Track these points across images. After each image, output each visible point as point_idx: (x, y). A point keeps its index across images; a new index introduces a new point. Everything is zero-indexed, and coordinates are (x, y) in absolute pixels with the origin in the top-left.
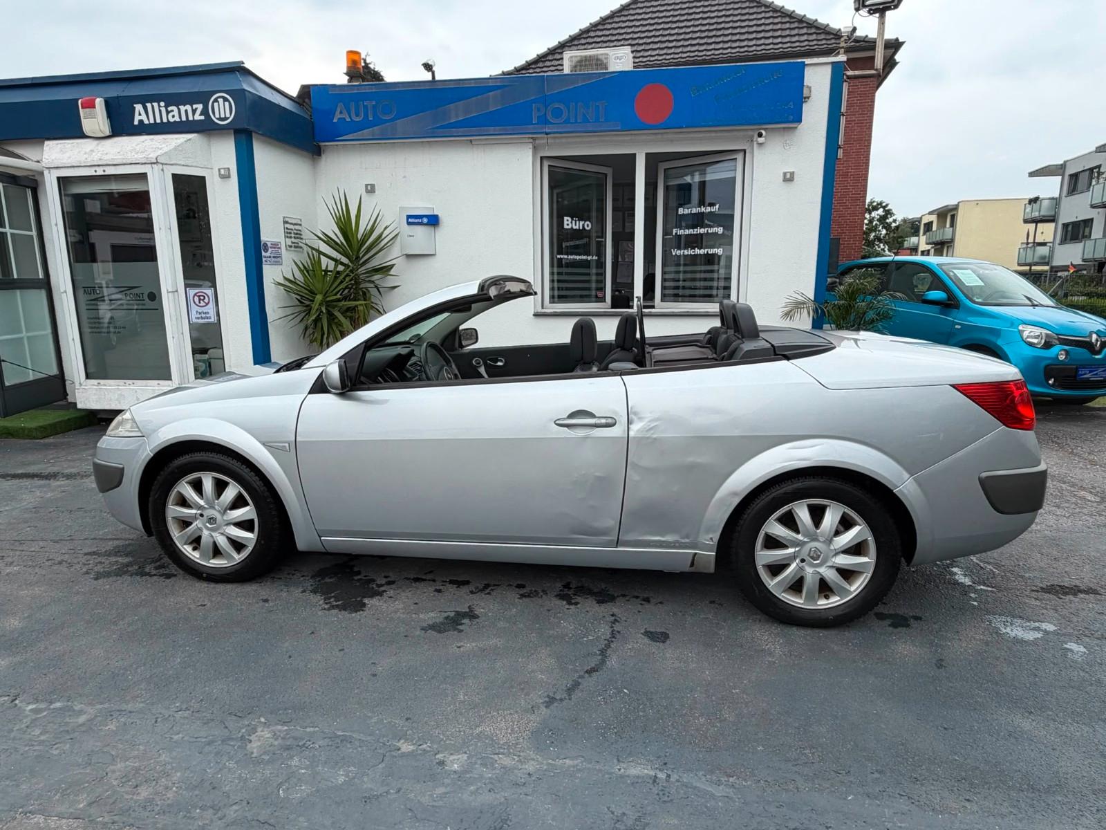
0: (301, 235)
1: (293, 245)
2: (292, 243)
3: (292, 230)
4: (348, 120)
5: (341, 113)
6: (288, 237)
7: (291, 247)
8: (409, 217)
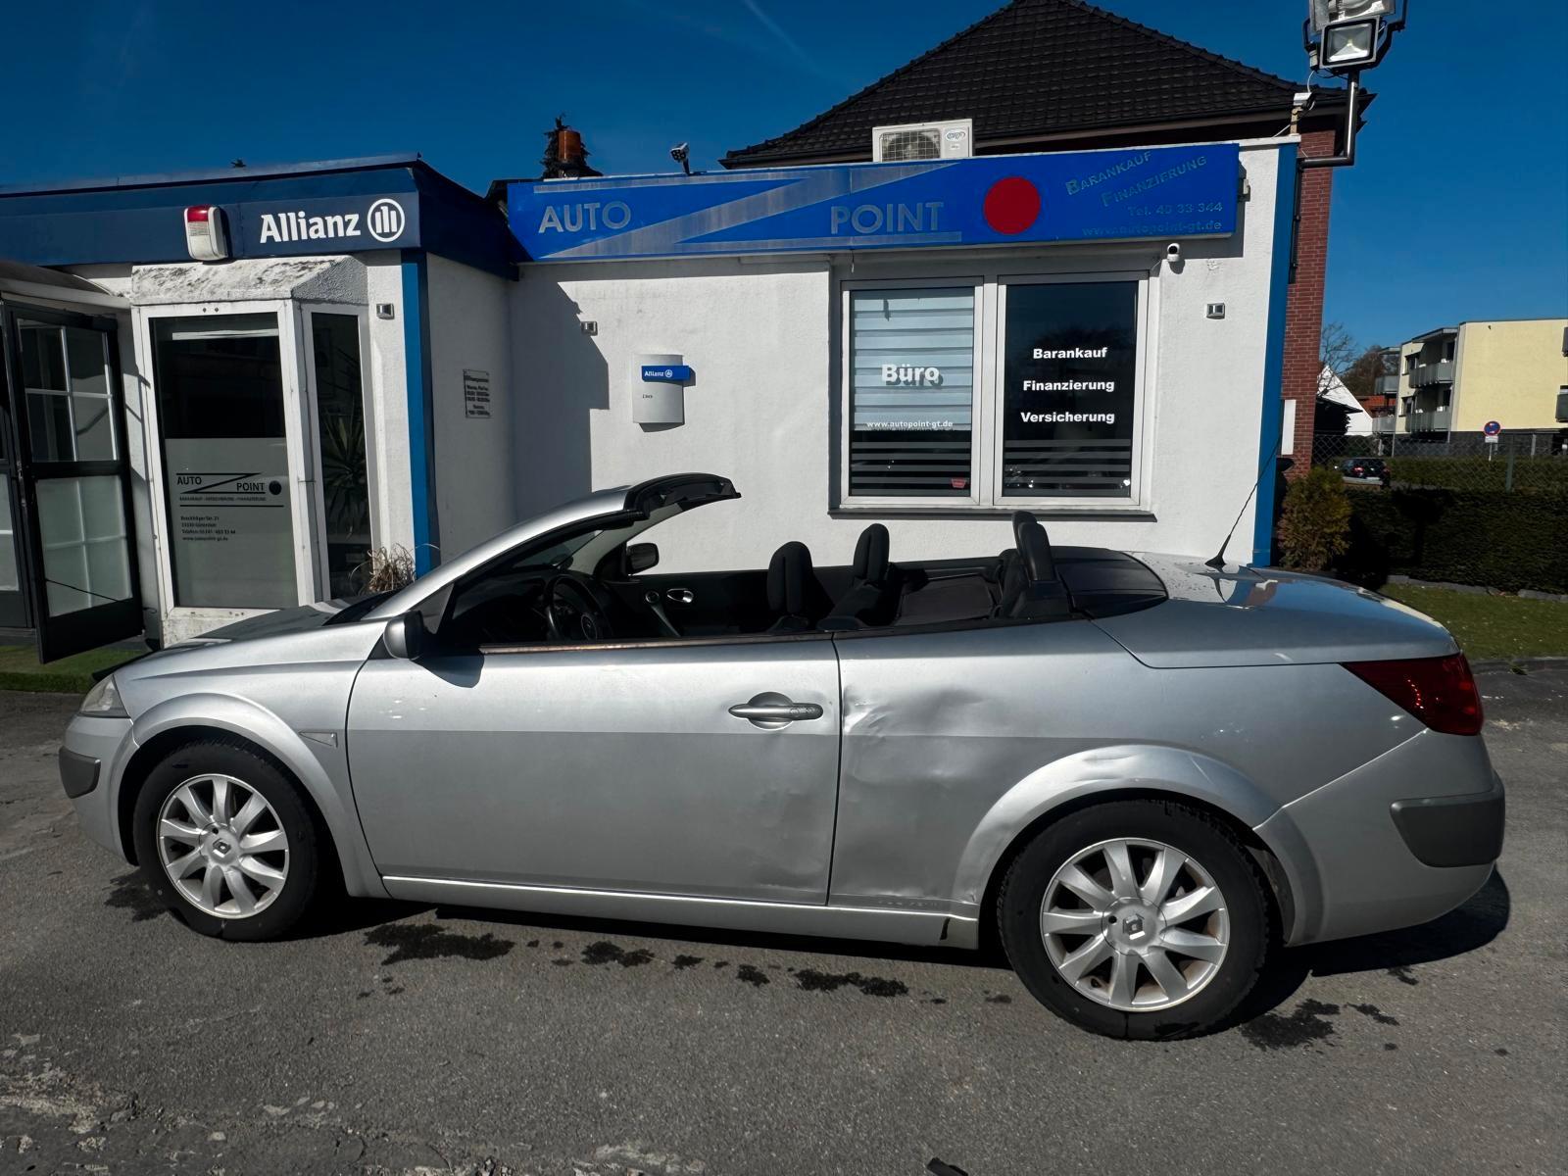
0: (487, 395)
1: (476, 410)
2: (475, 407)
3: (475, 388)
4: (560, 229)
5: (550, 220)
6: (470, 399)
7: (472, 412)
8: (645, 369)
